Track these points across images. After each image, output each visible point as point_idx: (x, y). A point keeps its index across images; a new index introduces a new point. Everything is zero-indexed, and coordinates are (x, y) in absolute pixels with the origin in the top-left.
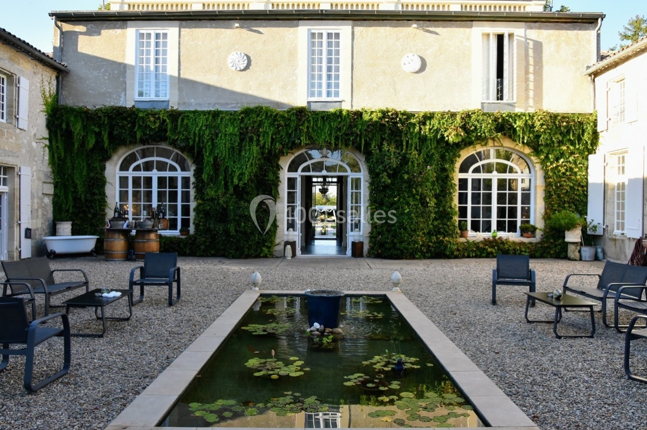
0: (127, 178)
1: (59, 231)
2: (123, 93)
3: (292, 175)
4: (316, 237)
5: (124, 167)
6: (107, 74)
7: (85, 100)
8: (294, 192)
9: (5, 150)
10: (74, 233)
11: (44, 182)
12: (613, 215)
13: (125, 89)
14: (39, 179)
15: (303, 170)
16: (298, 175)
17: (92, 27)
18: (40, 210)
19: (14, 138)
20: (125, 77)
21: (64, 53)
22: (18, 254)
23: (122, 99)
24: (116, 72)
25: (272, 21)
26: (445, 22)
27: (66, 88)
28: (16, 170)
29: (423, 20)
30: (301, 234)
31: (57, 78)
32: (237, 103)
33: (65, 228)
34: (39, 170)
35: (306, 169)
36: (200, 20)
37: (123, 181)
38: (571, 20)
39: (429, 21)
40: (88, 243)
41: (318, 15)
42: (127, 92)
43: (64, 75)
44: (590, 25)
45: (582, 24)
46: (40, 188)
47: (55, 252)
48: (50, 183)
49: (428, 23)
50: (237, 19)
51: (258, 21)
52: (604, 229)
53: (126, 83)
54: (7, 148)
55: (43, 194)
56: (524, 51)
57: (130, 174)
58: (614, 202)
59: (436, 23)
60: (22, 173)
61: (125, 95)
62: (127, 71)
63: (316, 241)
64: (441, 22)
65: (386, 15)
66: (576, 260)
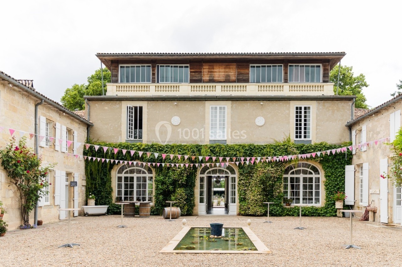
0: (121, 177)
1: (89, 203)
2: (120, 136)
3: (202, 176)
4: (214, 207)
5: (120, 172)
6: (112, 127)
7: (101, 140)
8: (203, 184)
9: (69, 166)
10: (96, 204)
11: (83, 180)
12: (359, 195)
13: (121, 134)
14: (81, 178)
15: (207, 173)
16: (205, 176)
17: (104, 104)
18: (81, 193)
19: (72, 160)
20: (121, 128)
21: (91, 116)
22: (73, 214)
23: (119, 139)
24: (116, 126)
25: (192, 101)
26: (277, 101)
27: (92, 134)
28: (73, 174)
29: (266, 100)
30: (206, 204)
31: (87, 129)
32: (176, 141)
33: (92, 202)
34: (81, 174)
35: (209, 173)
36: (157, 101)
37: (120, 179)
38: (340, 99)
39: (269, 101)
40: (103, 209)
41: (215, 98)
42: (122, 136)
43: (91, 127)
44: (349, 101)
45: (345, 101)
46: (81, 183)
47: (88, 213)
48: (85, 180)
49: (268, 102)
50: (175, 100)
51: (186, 101)
52: (355, 202)
53: (121, 131)
54: (69, 165)
55: (82, 185)
56: (315, 115)
57: (123, 175)
58: (359, 189)
59: (272, 101)
60: (75, 176)
61: (121, 137)
62: (122, 125)
63: (214, 208)
64: (275, 101)
65: (248, 98)
66: (340, 217)
